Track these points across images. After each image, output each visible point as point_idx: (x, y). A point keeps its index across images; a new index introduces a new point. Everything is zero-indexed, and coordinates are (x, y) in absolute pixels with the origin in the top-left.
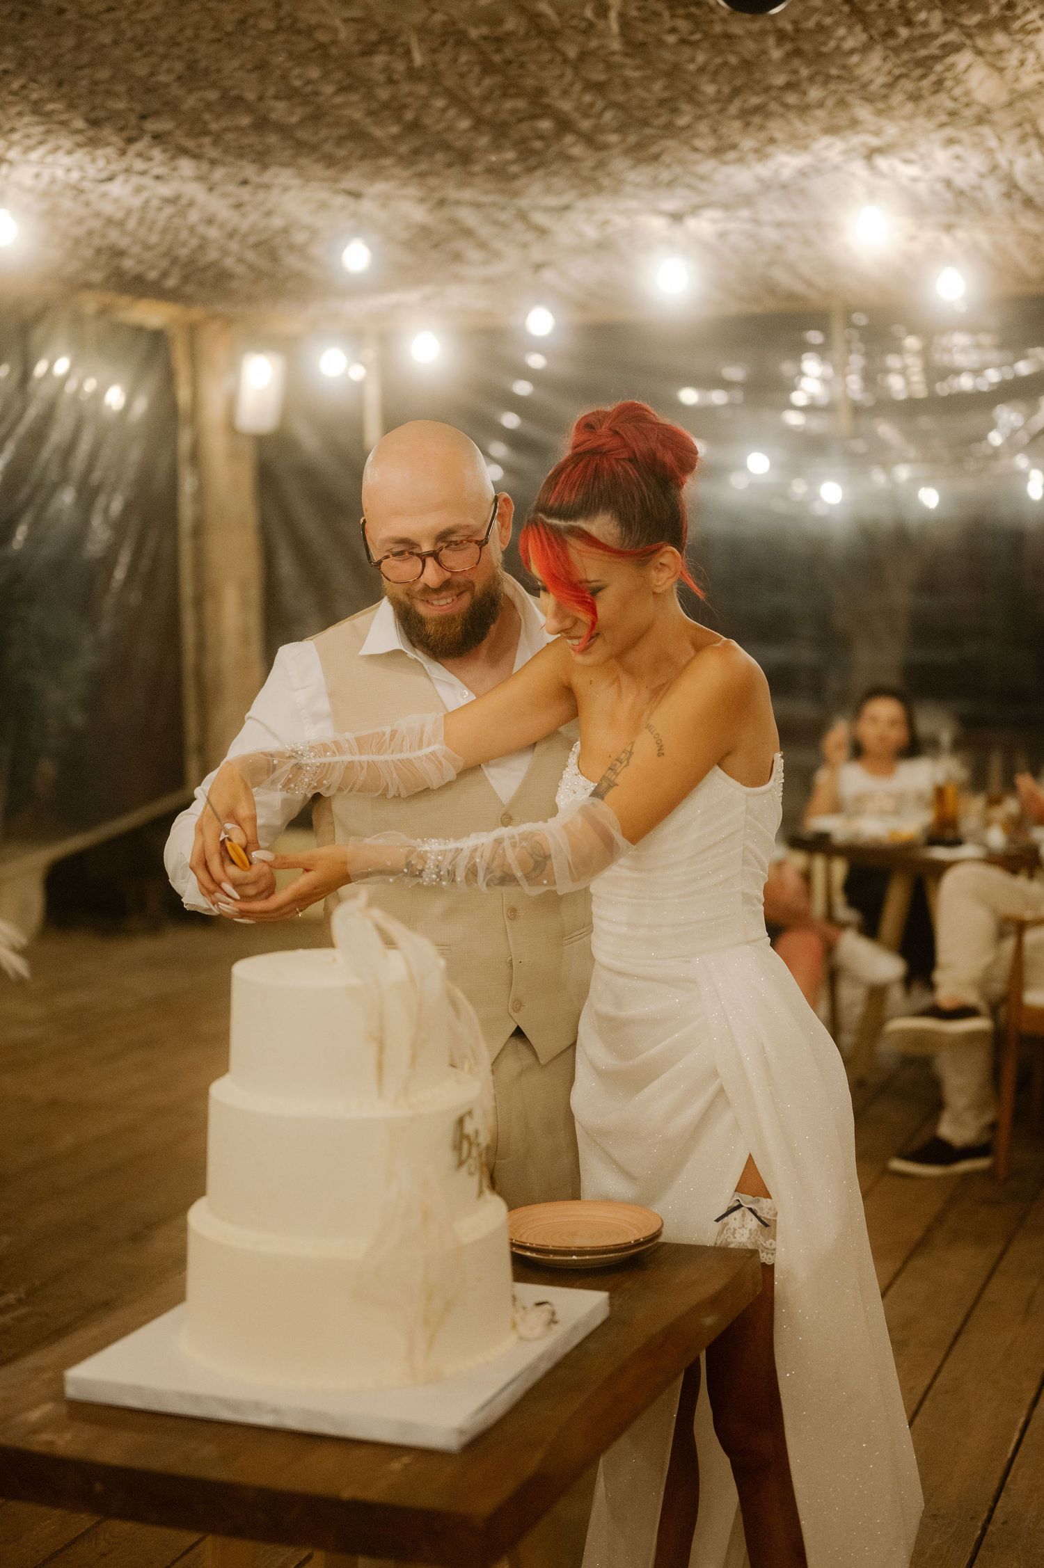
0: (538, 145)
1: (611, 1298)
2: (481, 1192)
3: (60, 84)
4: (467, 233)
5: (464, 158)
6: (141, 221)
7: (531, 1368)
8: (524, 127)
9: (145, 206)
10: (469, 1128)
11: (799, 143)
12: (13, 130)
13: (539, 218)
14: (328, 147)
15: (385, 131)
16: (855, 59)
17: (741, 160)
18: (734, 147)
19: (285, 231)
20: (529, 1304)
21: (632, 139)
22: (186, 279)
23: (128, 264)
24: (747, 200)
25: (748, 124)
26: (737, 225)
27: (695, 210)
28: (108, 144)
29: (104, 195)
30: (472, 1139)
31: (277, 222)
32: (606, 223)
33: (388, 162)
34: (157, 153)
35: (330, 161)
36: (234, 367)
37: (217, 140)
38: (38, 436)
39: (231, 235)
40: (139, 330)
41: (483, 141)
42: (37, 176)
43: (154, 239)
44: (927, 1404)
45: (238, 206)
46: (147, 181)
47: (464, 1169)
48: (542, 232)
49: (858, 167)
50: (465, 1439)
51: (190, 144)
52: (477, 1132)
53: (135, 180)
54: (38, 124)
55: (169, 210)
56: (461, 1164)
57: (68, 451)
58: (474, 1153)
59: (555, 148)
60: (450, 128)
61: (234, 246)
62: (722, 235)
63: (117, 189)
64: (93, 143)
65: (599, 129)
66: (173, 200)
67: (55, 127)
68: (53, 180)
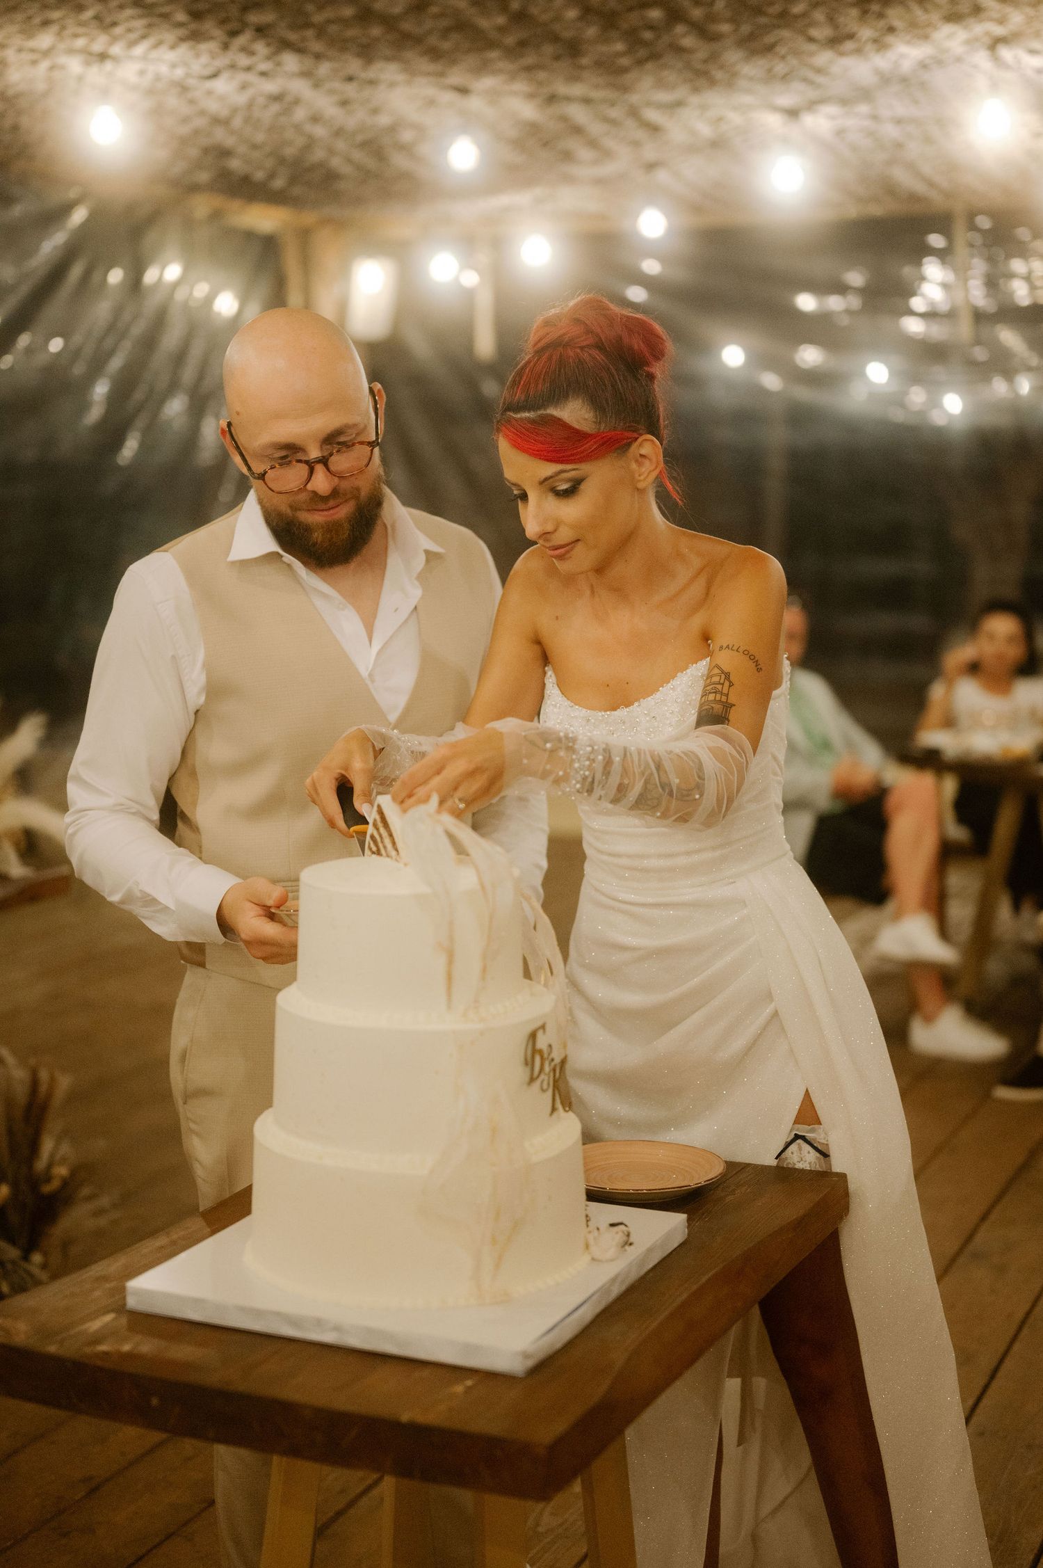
0: (648, 35)
1: (689, 1220)
2: (554, 1109)
4: (577, 130)
5: (573, 49)
6: (247, 120)
7: (604, 1290)
8: (634, 18)
9: (250, 105)
10: (542, 1043)
11: (920, 32)
12: (114, 24)
13: (652, 115)
14: (433, 40)
15: (490, 22)
17: (858, 51)
18: (851, 36)
19: (392, 129)
20: (604, 1225)
21: (745, 29)
22: (293, 180)
23: (235, 164)
24: (864, 94)
25: (865, 12)
26: (856, 120)
27: (812, 105)
28: (212, 38)
29: (210, 93)
30: (546, 1056)
31: (384, 120)
32: (720, 119)
33: (494, 54)
34: (261, 48)
35: (435, 54)
36: (345, 273)
37: (321, 32)
38: (149, 342)
39: (338, 134)
40: (249, 235)
41: (591, 32)
42: (142, 73)
43: (260, 137)
44: (1025, 1331)
45: (344, 103)
46: (251, 77)
47: (537, 1084)
48: (654, 129)
49: (981, 58)
50: (530, 1363)
51: (293, 37)
52: (550, 1046)
53: (242, 77)
54: (140, 17)
55: (275, 108)
56: (532, 1080)
57: (180, 358)
58: (547, 1068)
59: (666, 39)
60: (558, 18)
61: (341, 145)
62: (840, 133)
63: (223, 85)
64: (195, 37)
65: (712, 18)
66: (278, 98)
67: (155, 20)
68: (158, 78)
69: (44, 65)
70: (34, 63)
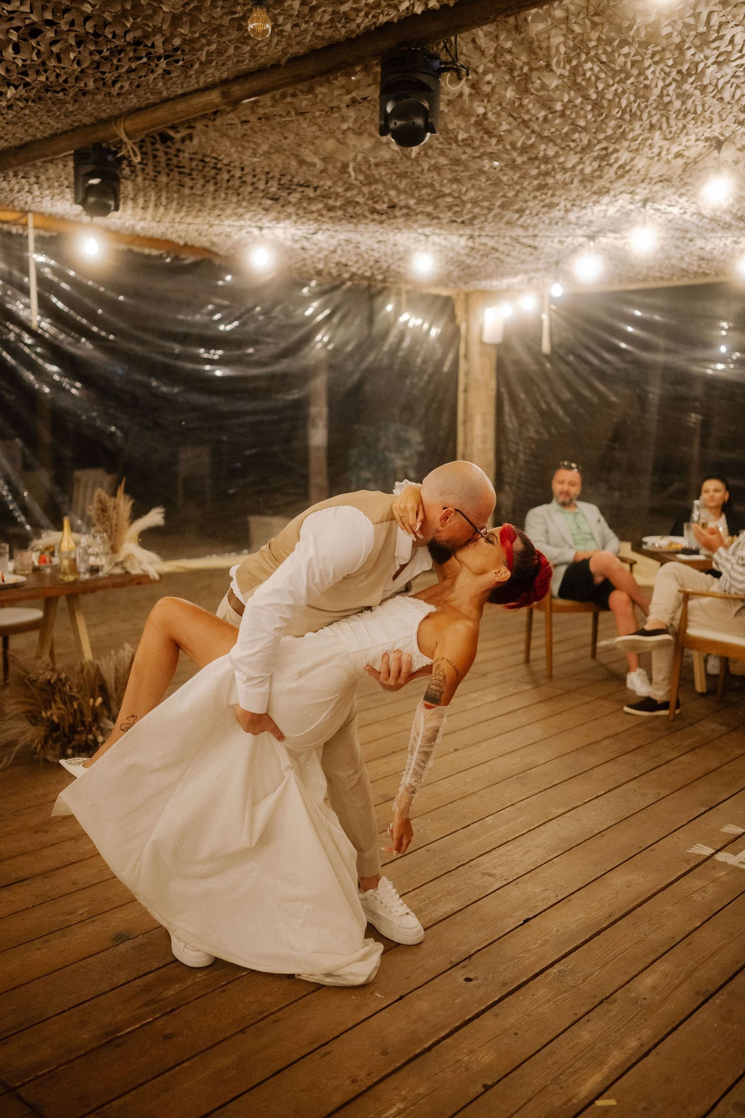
3: (239, 195)
4: (496, 249)
6: (343, 251)
16: (562, 159)
29: (319, 240)
39: (386, 255)
41: (430, 208)
43: (355, 258)
45: (379, 242)
48: (533, 247)
55: (351, 245)
69: (244, 231)
70: (240, 230)
